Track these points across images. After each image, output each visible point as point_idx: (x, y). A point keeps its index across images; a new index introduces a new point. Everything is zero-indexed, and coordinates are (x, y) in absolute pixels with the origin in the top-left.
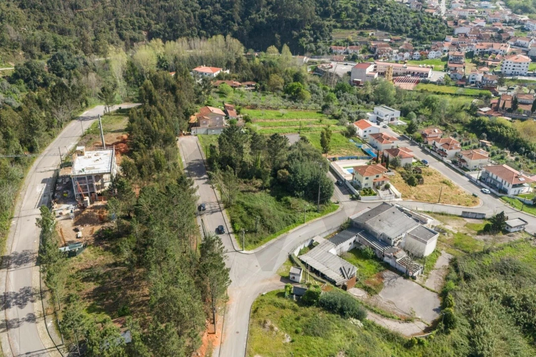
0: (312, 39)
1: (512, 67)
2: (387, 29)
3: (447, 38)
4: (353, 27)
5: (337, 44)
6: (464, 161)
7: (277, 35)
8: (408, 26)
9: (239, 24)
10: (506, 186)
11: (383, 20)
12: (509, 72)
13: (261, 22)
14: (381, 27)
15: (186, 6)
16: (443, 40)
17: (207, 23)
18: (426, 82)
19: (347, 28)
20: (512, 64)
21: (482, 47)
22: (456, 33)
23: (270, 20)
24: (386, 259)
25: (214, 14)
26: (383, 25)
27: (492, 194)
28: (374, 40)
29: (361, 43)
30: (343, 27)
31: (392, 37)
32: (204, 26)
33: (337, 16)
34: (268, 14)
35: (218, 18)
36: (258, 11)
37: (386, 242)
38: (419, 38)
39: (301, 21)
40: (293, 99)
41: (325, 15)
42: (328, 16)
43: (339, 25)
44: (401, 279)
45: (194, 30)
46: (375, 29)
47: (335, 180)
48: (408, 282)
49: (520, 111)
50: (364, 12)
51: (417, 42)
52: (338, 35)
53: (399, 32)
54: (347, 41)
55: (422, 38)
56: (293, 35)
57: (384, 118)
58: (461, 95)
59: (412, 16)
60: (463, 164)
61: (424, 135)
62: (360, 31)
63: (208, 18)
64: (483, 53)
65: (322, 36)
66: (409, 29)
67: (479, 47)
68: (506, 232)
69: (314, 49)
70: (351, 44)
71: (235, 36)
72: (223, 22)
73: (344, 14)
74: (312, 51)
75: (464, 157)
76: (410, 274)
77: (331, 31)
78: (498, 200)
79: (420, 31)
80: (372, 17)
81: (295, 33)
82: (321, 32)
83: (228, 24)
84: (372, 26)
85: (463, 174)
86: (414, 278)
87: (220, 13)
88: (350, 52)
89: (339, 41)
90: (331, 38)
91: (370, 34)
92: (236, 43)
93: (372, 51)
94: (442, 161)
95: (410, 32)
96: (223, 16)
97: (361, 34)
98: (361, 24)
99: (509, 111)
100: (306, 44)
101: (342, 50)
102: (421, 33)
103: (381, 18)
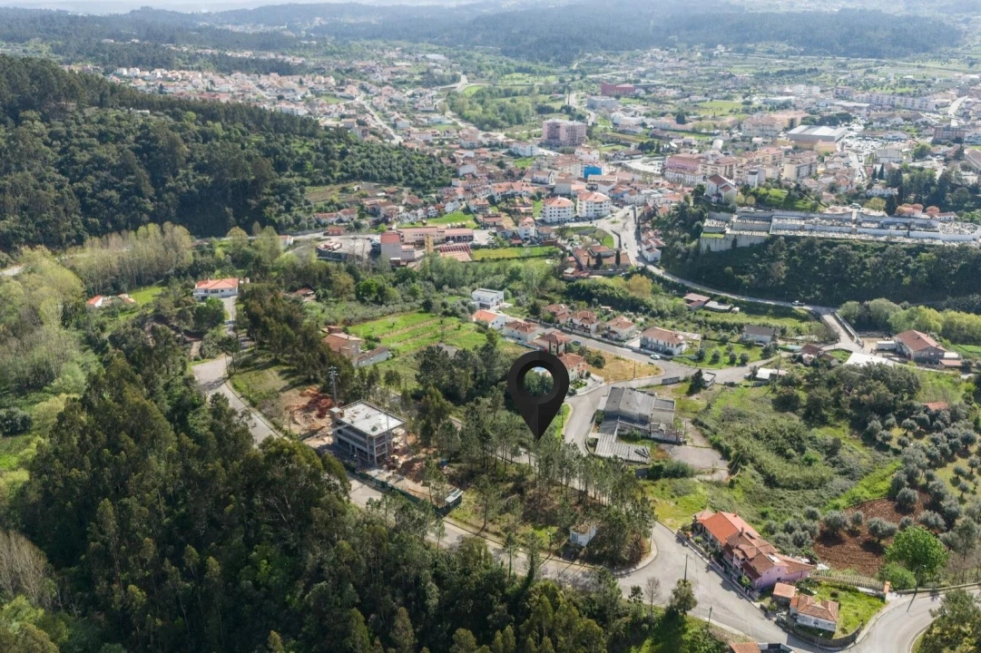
0: (283, 208)
1: (557, 214)
2: (374, 179)
3: (454, 181)
4: (328, 183)
5: (320, 211)
6: (614, 332)
7: (227, 209)
8: (398, 171)
9: (152, 200)
10: (670, 348)
11: (363, 166)
12: (555, 219)
13: (189, 192)
14: (366, 177)
15: (41, 180)
16: (450, 185)
17: (93, 205)
18: (477, 247)
19: (320, 183)
20: (557, 210)
21: (503, 190)
22: (461, 174)
23: (204, 187)
24: (653, 435)
25: (102, 188)
26: (367, 174)
27: (662, 358)
28: (365, 196)
29: (351, 203)
30: (314, 184)
31: (386, 189)
32: (86, 210)
33: (299, 167)
34: (194, 178)
35: (113, 194)
36: (175, 174)
37: (644, 420)
38: (418, 186)
39: (254, 182)
41: (280, 167)
42: (286, 170)
43: (307, 180)
44: (676, 447)
45: (75, 220)
46: (358, 180)
48: (683, 447)
49: (605, 267)
50: (333, 158)
51: (420, 192)
52: (316, 195)
53: (390, 181)
54: (331, 203)
55: (424, 186)
56: (250, 205)
57: (490, 304)
58: (529, 257)
59: (396, 155)
60: (614, 336)
61: (554, 314)
62: (341, 186)
63: (92, 196)
64: (505, 197)
65: (295, 200)
66: (401, 174)
67: (499, 190)
69: (292, 222)
70: (340, 208)
71: (158, 218)
72: (122, 199)
73: (309, 165)
74: (290, 225)
75: (612, 329)
76: (681, 440)
77: (302, 191)
78: (671, 362)
79: (416, 176)
80: (346, 163)
81: (253, 202)
82: (291, 195)
83: (134, 201)
84: (353, 176)
85: (622, 346)
86: (685, 443)
87: (111, 186)
88: (345, 218)
89: (321, 204)
90: (307, 203)
91: (355, 188)
93: (374, 212)
94: (590, 338)
95: (404, 180)
96: (118, 190)
97: (344, 190)
98: (337, 174)
100: (277, 216)
101: (331, 218)
102: (420, 179)
103: (358, 164)
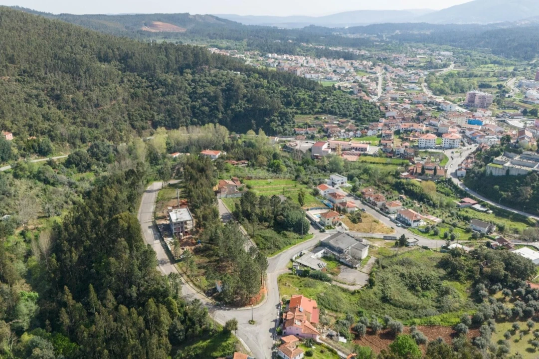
0: (280, 123)
1: (424, 143)
2: (335, 114)
3: (381, 120)
4: (310, 113)
5: (299, 127)
6: (387, 208)
7: (253, 121)
8: (351, 111)
9: (222, 113)
10: (410, 222)
11: (332, 107)
12: (423, 146)
13: (240, 111)
14: (331, 113)
15: (180, 100)
16: (378, 121)
17: (197, 113)
18: (366, 155)
19: (306, 114)
20: (425, 141)
21: (406, 127)
22: (387, 116)
23: (247, 110)
24: (341, 260)
25: (203, 105)
26: (333, 111)
27: (402, 227)
28: (327, 123)
29: (317, 125)
30: (302, 113)
31: (340, 120)
32: (195, 115)
33: (298, 105)
34: (244, 105)
35: (206, 109)
36: (237, 102)
37: (340, 251)
38: (360, 120)
39: (271, 110)
40: (274, 171)
41: (288, 104)
42: (291, 105)
43: (299, 112)
44: (349, 269)
45: (187, 119)
46: (327, 114)
47: (310, 222)
48: (353, 270)
49: (427, 175)
50: (317, 102)
51: (358, 123)
52: (299, 119)
53: (345, 116)
54: (306, 124)
55: (362, 120)
56: (265, 121)
57: (337, 183)
58: (389, 164)
59: (353, 103)
60: (387, 210)
61: (363, 193)
62: (315, 116)
63: (198, 109)
64: (406, 131)
65: (288, 121)
66: (352, 113)
67: (404, 127)
68: (407, 246)
69: (282, 131)
70: (310, 127)
71: (222, 122)
72: (210, 111)
73: (302, 104)
74: (281, 133)
75: (387, 206)
76: (354, 266)
77: (293, 116)
78: (406, 230)
79: (360, 115)
80: (324, 105)
81: (267, 119)
82: (286, 118)
83: (214, 113)
84: (324, 112)
85: (386, 216)
86: (356, 268)
87: (207, 105)
88: (309, 132)
89: (300, 124)
90: (294, 122)
91: (323, 118)
92: (223, 129)
93: (326, 131)
94: (374, 209)
95: (353, 116)
96: (210, 107)
97: (316, 118)
98: (316, 110)
99: (420, 174)
100: (276, 127)
101: (303, 131)
102: (361, 116)
103: (330, 105)
